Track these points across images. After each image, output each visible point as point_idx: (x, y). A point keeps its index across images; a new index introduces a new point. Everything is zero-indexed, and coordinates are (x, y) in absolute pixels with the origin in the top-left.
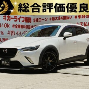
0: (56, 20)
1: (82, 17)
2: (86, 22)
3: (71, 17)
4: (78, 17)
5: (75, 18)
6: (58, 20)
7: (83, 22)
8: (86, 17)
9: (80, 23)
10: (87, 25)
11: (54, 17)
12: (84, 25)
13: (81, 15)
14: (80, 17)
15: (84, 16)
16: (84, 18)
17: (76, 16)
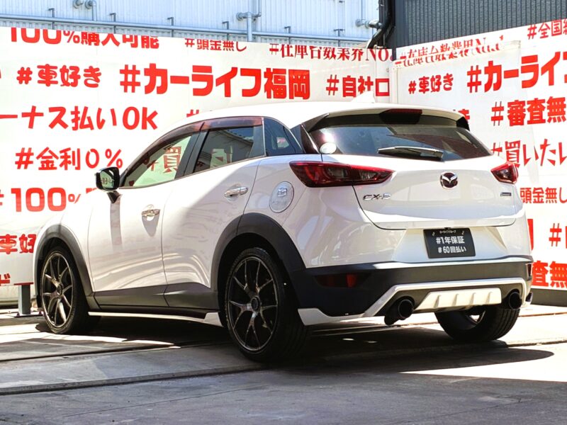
1: (58, 78)
2: (86, 109)
4: (35, 76)
5: (20, 80)
7: (69, 109)
8: (81, 82)
9: (52, 110)
10: (91, 126)
12: (73, 121)
13: (56, 68)
14: (47, 75)
15: (71, 77)
16: (70, 87)
17: (22, 68)
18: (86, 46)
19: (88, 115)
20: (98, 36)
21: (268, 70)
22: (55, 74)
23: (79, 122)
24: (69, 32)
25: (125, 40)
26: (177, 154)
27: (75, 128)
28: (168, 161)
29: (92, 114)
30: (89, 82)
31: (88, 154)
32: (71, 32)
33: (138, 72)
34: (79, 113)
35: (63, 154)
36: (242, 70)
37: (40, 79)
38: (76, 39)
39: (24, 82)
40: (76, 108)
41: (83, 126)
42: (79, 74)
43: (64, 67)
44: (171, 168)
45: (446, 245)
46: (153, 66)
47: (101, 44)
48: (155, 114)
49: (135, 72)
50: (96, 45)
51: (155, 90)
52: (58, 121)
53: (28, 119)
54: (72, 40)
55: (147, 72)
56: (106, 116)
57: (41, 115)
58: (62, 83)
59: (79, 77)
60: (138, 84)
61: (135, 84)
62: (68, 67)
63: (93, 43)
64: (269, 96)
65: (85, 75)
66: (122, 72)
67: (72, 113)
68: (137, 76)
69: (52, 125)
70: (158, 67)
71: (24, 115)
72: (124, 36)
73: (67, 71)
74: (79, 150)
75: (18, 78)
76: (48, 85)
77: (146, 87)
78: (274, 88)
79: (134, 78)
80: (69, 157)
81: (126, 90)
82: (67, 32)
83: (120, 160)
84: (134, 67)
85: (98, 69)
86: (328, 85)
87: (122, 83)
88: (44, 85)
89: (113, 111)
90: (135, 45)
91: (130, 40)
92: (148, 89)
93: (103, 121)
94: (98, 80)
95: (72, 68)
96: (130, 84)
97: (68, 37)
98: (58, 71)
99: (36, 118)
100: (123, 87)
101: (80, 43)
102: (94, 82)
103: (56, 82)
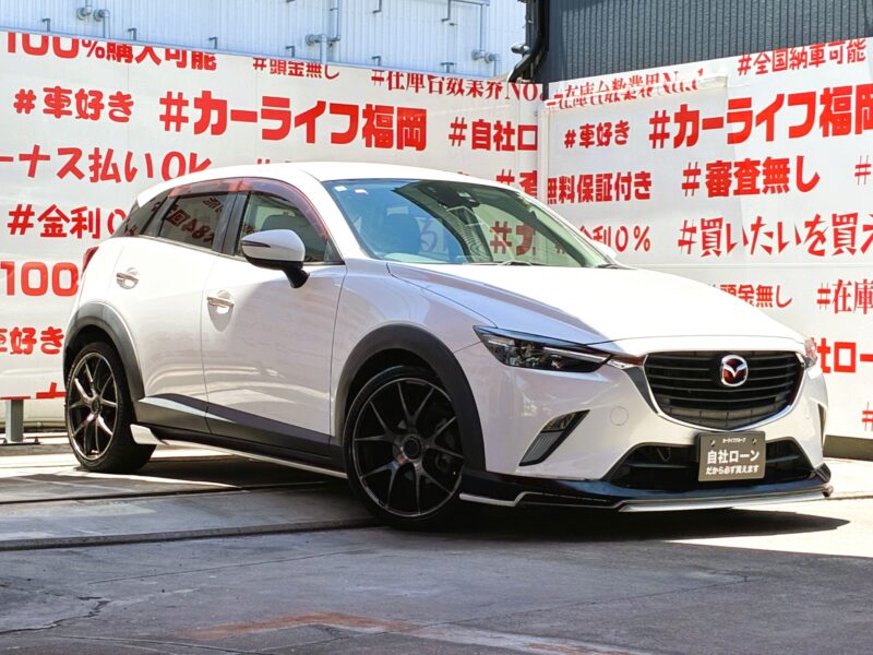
1: (73, 107)
2: (110, 153)
4: (40, 103)
5: (18, 107)
7: (87, 151)
8: (105, 113)
9: (62, 152)
10: (116, 177)
12: (92, 168)
13: (70, 92)
14: (57, 102)
15: (91, 106)
16: (89, 120)
17: (22, 91)
18: (113, 62)
19: (112, 161)
20: (130, 49)
21: (369, 106)
22: (69, 101)
23: (100, 170)
24: (90, 42)
25: (169, 56)
27: (94, 180)
29: (119, 159)
30: (117, 114)
31: (111, 216)
32: (93, 42)
33: (186, 103)
34: (100, 157)
35: (76, 215)
36: (332, 105)
37: (47, 107)
38: (100, 53)
39: (24, 110)
40: (97, 150)
41: (105, 177)
42: (102, 101)
43: (82, 91)
46: (207, 94)
47: (134, 60)
48: (208, 163)
49: (181, 102)
50: (126, 61)
51: (209, 129)
52: (70, 167)
53: (28, 163)
54: (94, 53)
55: (198, 103)
56: (138, 163)
57: (47, 158)
58: (77, 115)
59: (102, 106)
60: (186, 120)
61: (181, 119)
62: (87, 92)
63: (123, 59)
64: (368, 144)
65: (110, 104)
66: (162, 101)
67: (91, 157)
68: (184, 108)
69: (62, 174)
70: (214, 97)
71: (23, 157)
72: (167, 51)
73: (86, 97)
74: (98, 211)
75: (15, 105)
76: (58, 116)
77: (196, 124)
78: (377, 132)
79: (179, 111)
80: (85, 220)
81: (167, 128)
82: (87, 42)
84: (180, 95)
85: (129, 97)
86: (451, 131)
87: (162, 118)
88: (53, 116)
89: (148, 157)
90: (182, 65)
91: (176, 56)
92: (200, 128)
93: (135, 170)
94: (129, 113)
95: (92, 93)
96: (174, 119)
97: (88, 49)
98: (72, 97)
99: (40, 163)
100: (163, 123)
101: (105, 58)
102: (122, 115)
103: (69, 113)
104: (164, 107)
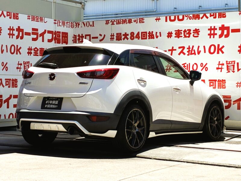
0: (124, 39)
1: (183, 35)
2: (193, 46)
3: (158, 34)
4: (174, 35)
5: (168, 37)
6: (129, 39)
7: (187, 47)
8: (191, 35)
9: (179, 48)
10: (195, 54)
11: (121, 34)
12: (188, 52)
13: (182, 30)
14: (178, 34)
15: (188, 34)
16: (187, 38)
17: (169, 32)
18: (194, 20)
19: (194, 49)
20: (199, 15)
22: (181, 33)
23: (190, 52)
24: (187, 15)
25: (211, 16)
26: (233, 64)
27: (188, 55)
28: (229, 67)
29: (195, 48)
30: (195, 35)
31: (193, 65)
32: (188, 15)
33: (216, 29)
34: (190, 48)
35: (183, 66)
37: (176, 36)
38: (190, 18)
39: (169, 37)
40: (189, 46)
41: (192, 54)
42: (191, 32)
43: (185, 30)
44: (230, 71)
45: (50, 104)
46: (223, 26)
47: (200, 19)
48: (223, 47)
49: (215, 29)
50: (198, 19)
51: (224, 36)
52: (182, 52)
53: (170, 52)
54: (189, 18)
55: (220, 29)
56: (201, 49)
57: (175, 50)
58: (184, 37)
59: (191, 33)
60: (216, 34)
61: (215, 34)
62: (186, 30)
63: (197, 19)
65: (193, 33)
66: (209, 29)
67: (187, 48)
68: (216, 31)
69: (179, 54)
70: (225, 26)
71: (169, 50)
72: (210, 14)
73: (186, 31)
74: (189, 64)
75: (167, 36)
76: (178, 38)
77: (220, 35)
79: (214, 32)
80: (186, 67)
81: (210, 37)
82: (186, 15)
83: (207, 68)
84: (214, 27)
85: (199, 30)
87: (209, 35)
88: (177, 38)
89: (204, 47)
90: (215, 18)
91: (213, 15)
92: (221, 36)
93: (200, 51)
94: (198, 34)
95: (188, 30)
96: (212, 34)
97: (187, 18)
98: (182, 32)
99: (173, 51)
100: (209, 36)
101: (192, 19)
102: (197, 35)
103: (182, 37)
104: (209, 31)
